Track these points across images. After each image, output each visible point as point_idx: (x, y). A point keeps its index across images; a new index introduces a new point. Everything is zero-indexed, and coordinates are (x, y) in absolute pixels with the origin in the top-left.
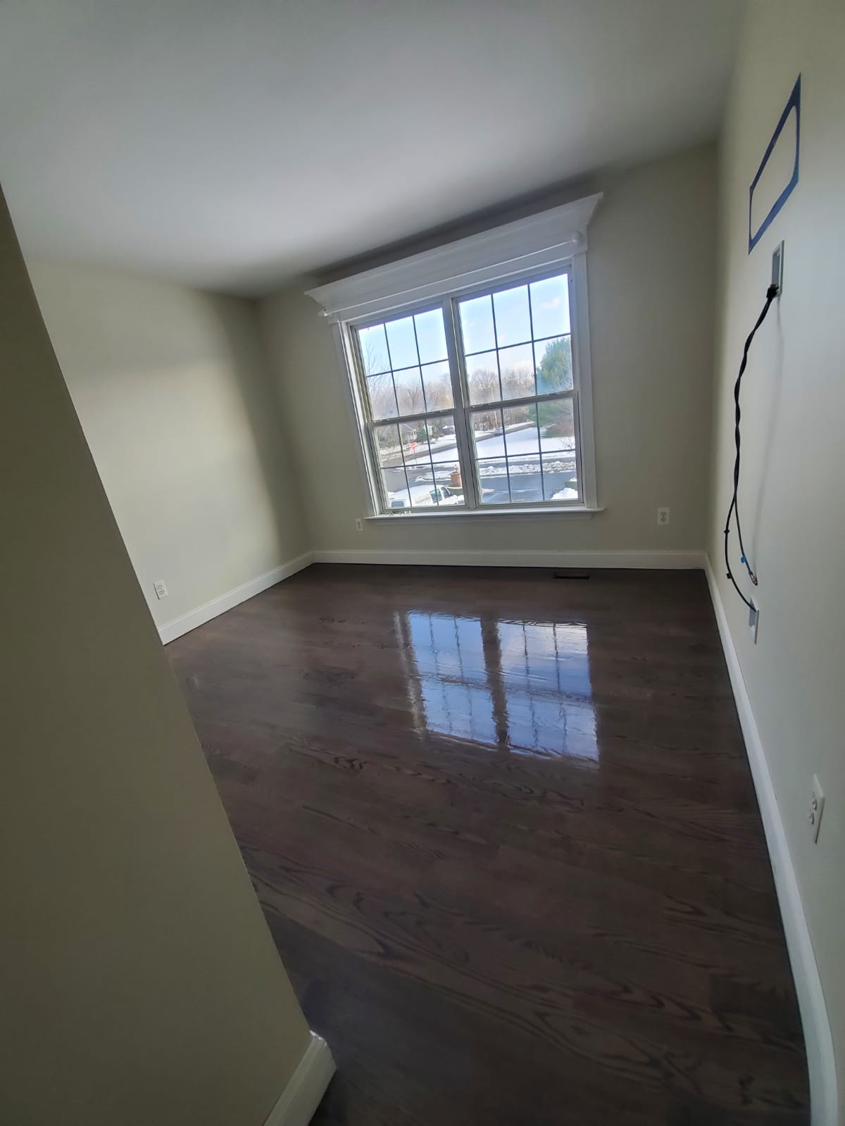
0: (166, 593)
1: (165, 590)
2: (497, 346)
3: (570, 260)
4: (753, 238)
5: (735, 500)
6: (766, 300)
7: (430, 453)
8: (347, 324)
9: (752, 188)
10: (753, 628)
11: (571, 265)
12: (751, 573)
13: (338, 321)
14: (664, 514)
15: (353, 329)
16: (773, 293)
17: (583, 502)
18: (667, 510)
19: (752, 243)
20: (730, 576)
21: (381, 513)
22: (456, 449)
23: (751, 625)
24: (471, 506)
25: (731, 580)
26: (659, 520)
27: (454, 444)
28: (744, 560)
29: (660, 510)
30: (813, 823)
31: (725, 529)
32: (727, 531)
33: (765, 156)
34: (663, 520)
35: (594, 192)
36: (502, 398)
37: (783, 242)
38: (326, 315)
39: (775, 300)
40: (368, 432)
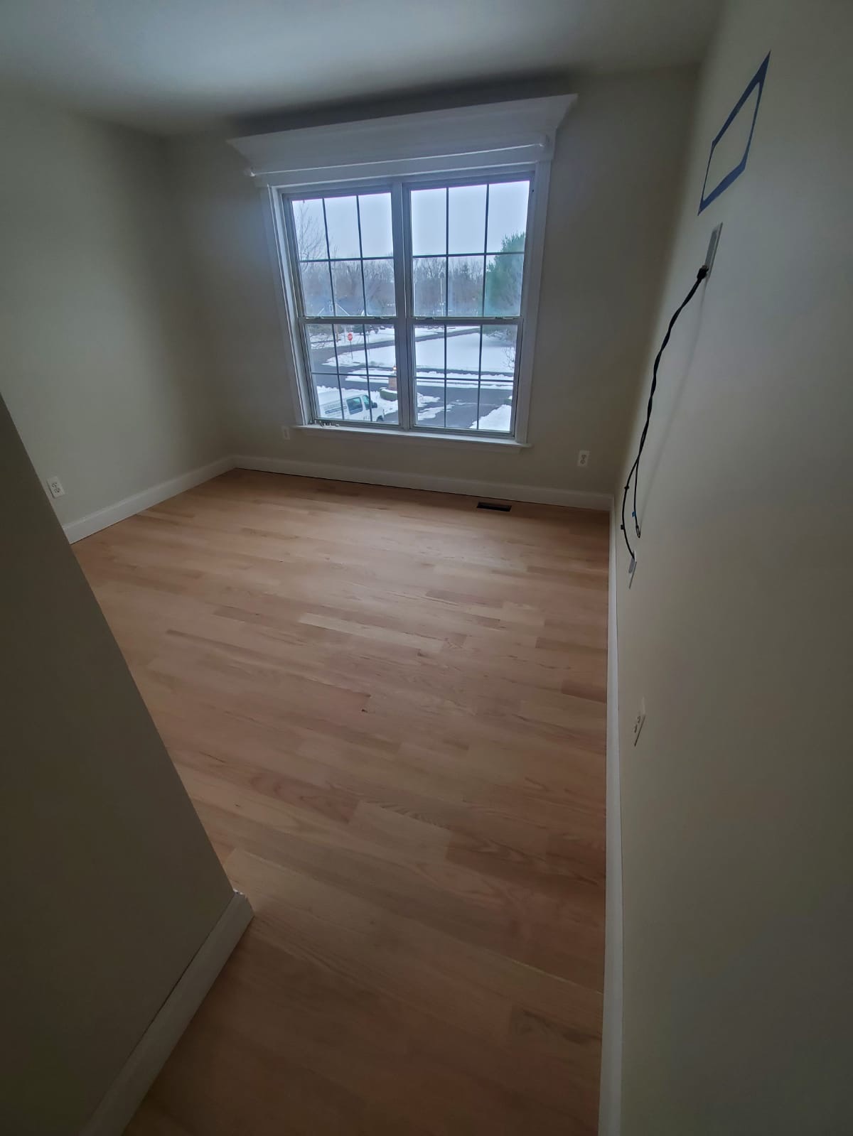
0: (62, 492)
1: (61, 488)
2: (447, 252)
3: (533, 165)
4: (704, 199)
5: (637, 461)
6: (696, 280)
7: (365, 347)
8: (278, 190)
9: (715, 143)
10: (631, 575)
11: (534, 172)
12: (637, 527)
13: (268, 186)
14: (584, 456)
15: (286, 198)
16: (703, 274)
17: (514, 436)
18: (587, 453)
19: (704, 204)
20: (623, 527)
21: (309, 423)
22: (393, 348)
23: (630, 572)
24: (405, 426)
25: (623, 531)
26: (579, 461)
27: (392, 341)
28: (634, 514)
29: (582, 452)
30: (635, 731)
31: (625, 485)
32: (627, 488)
33: (728, 120)
34: (582, 462)
35: (568, 92)
36: (447, 314)
37: (722, 224)
38: (253, 175)
39: (703, 281)
40: (300, 327)
